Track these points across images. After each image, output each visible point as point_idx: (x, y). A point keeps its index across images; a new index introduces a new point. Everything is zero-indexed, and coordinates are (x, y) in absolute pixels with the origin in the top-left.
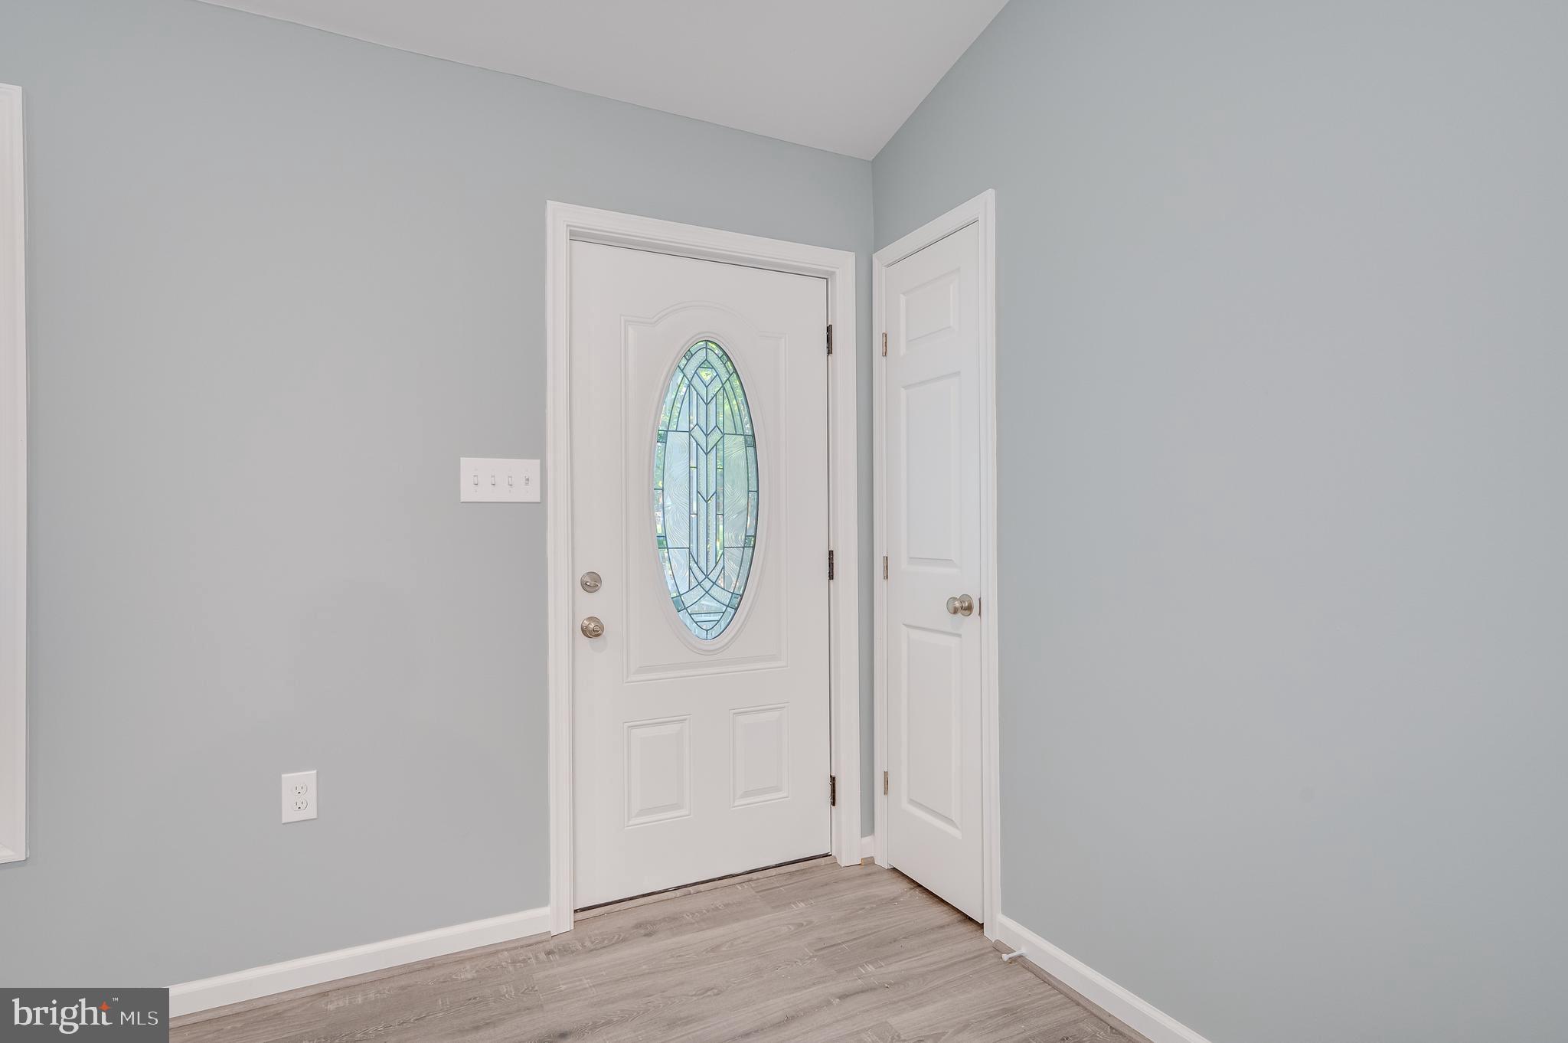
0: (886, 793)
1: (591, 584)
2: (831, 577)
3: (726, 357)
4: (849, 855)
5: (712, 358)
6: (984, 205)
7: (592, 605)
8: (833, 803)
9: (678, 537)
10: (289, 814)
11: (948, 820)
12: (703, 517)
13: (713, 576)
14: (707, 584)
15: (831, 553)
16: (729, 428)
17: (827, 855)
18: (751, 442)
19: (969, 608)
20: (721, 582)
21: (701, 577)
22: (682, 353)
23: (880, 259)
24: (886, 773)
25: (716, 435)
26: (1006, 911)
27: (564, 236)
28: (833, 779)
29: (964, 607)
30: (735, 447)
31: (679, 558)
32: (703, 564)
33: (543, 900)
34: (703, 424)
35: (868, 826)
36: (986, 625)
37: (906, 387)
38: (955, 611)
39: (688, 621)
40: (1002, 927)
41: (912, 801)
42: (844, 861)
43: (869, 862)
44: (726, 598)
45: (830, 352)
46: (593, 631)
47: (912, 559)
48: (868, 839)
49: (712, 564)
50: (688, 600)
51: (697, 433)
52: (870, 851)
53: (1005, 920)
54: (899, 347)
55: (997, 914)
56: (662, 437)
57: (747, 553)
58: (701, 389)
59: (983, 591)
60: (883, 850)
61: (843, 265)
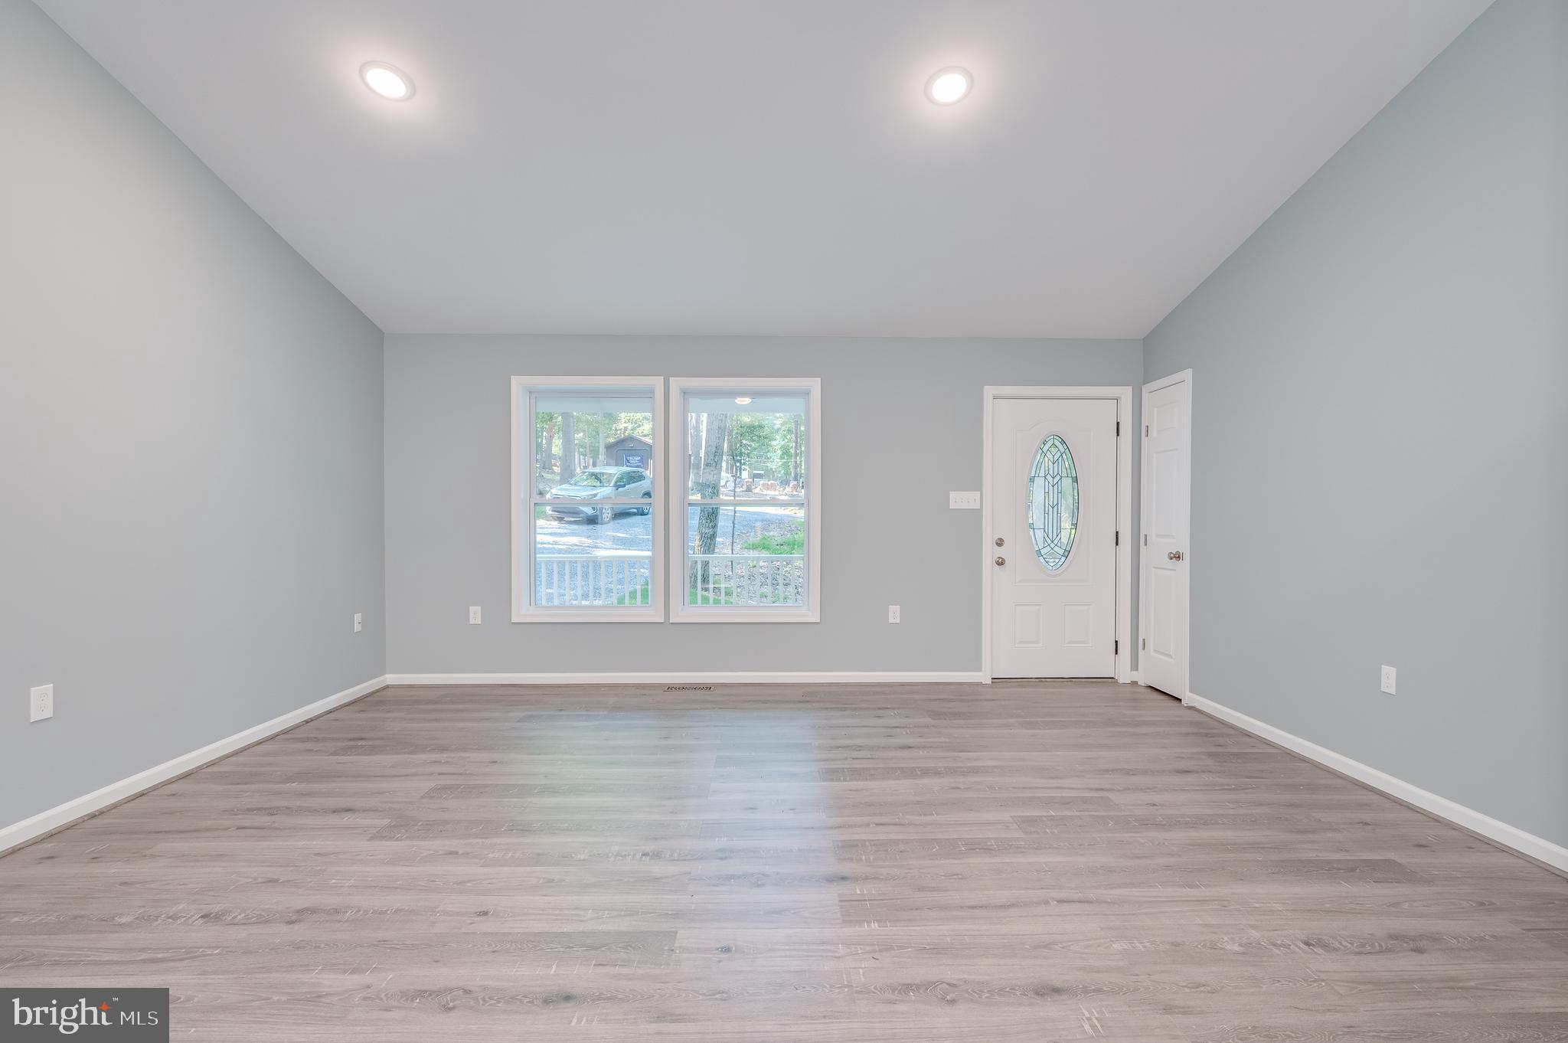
0: (1144, 648)
1: (1000, 543)
2: (1117, 544)
3: (1063, 442)
4: (1125, 676)
5: (1057, 443)
6: (1188, 374)
7: (1001, 552)
8: (1116, 653)
9: (1039, 524)
10: (891, 620)
11: (1170, 656)
12: (1051, 517)
13: (1055, 542)
14: (1052, 545)
15: (1117, 532)
16: (1064, 474)
17: (1113, 678)
18: (1076, 480)
19: (1179, 557)
20: (1059, 545)
21: (1049, 542)
22: (1042, 442)
23: (1145, 389)
24: (1144, 640)
25: (1058, 477)
26: (1191, 691)
27: (991, 398)
28: (1116, 642)
29: (1177, 557)
30: (1067, 483)
31: (1040, 534)
32: (1050, 536)
33: (978, 668)
34: (1051, 473)
35: (1135, 666)
36: (1185, 564)
38: (1171, 559)
39: (1043, 561)
40: (1189, 698)
41: (1155, 651)
42: (1121, 681)
43: (1134, 683)
44: (1061, 552)
45: (1118, 435)
46: (1001, 563)
47: (1157, 536)
48: (1134, 671)
49: (1055, 536)
50: (1043, 552)
51: (1048, 477)
52: (1136, 676)
53: (1191, 695)
54: (1153, 433)
55: (1188, 693)
56: (1032, 480)
57: (1073, 531)
58: (1051, 457)
59: (1185, 549)
60: (1142, 678)
61: (1126, 393)
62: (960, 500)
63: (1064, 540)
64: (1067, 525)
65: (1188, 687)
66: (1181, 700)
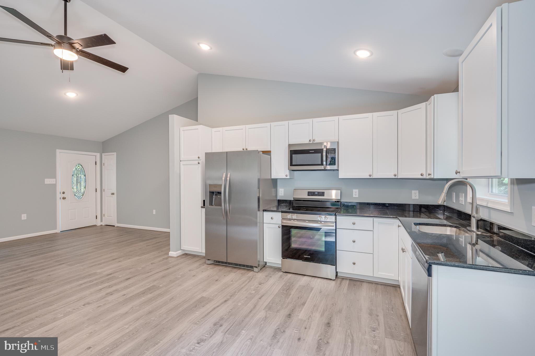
0: (104, 216)
1: (64, 193)
2: (96, 192)
3: (81, 166)
4: (99, 223)
6: (115, 153)
7: (64, 196)
8: (96, 219)
9: (75, 187)
10: (22, 219)
11: (111, 217)
12: (78, 185)
14: (79, 193)
15: (96, 189)
16: (82, 174)
17: (95, 225)
18: (85, 176)
22: (75, 165)
23: (103, 155)
24: (104, 214)
25: (80, 175)
27: (59, 153)
28: (96, 216)
29: (113, 194)
30: (83, 176)
31: (75, 190)
33: (56, 229)
35: (102, 221)
36: (115, 196)
37: (107, 170)
38: (111, 194)
39: (76, 197)
41: (107, 216)
42: (98, 226)
43: (101, 225)
44: (81, 194)
45: (96, 165)
46: (64, 198)
47: (107, 189)
48: (101, 223)
49: (79, 190)
50: (76, 195)
51: (77, 175)
52: (102, 223)
53: (117, 224)
54: (106, 165)
55: (116, 224)
56: (73, 175)
57: (84, 189)
58: (78, 169)
59: (115, 192)
60: (103, 224)
61: (98, 155)
62: (48, 181)
63: (82, 191)
64: (83, 187)
65: (116, 222)
66: (114, 226)
